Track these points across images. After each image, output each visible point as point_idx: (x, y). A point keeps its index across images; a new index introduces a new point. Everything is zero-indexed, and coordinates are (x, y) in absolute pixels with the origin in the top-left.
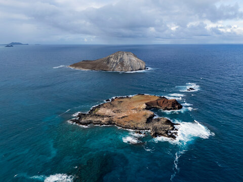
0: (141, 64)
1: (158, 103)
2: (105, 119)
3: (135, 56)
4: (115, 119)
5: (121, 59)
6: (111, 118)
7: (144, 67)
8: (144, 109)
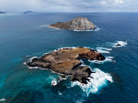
0: (92, 25)
1: (87, 54)
2: (47, 63)
3: (89, 20)
4: (53, 65)
5: (79, 22)
6: (51, 63)
7: (93, 27)
8: (76, 59)
